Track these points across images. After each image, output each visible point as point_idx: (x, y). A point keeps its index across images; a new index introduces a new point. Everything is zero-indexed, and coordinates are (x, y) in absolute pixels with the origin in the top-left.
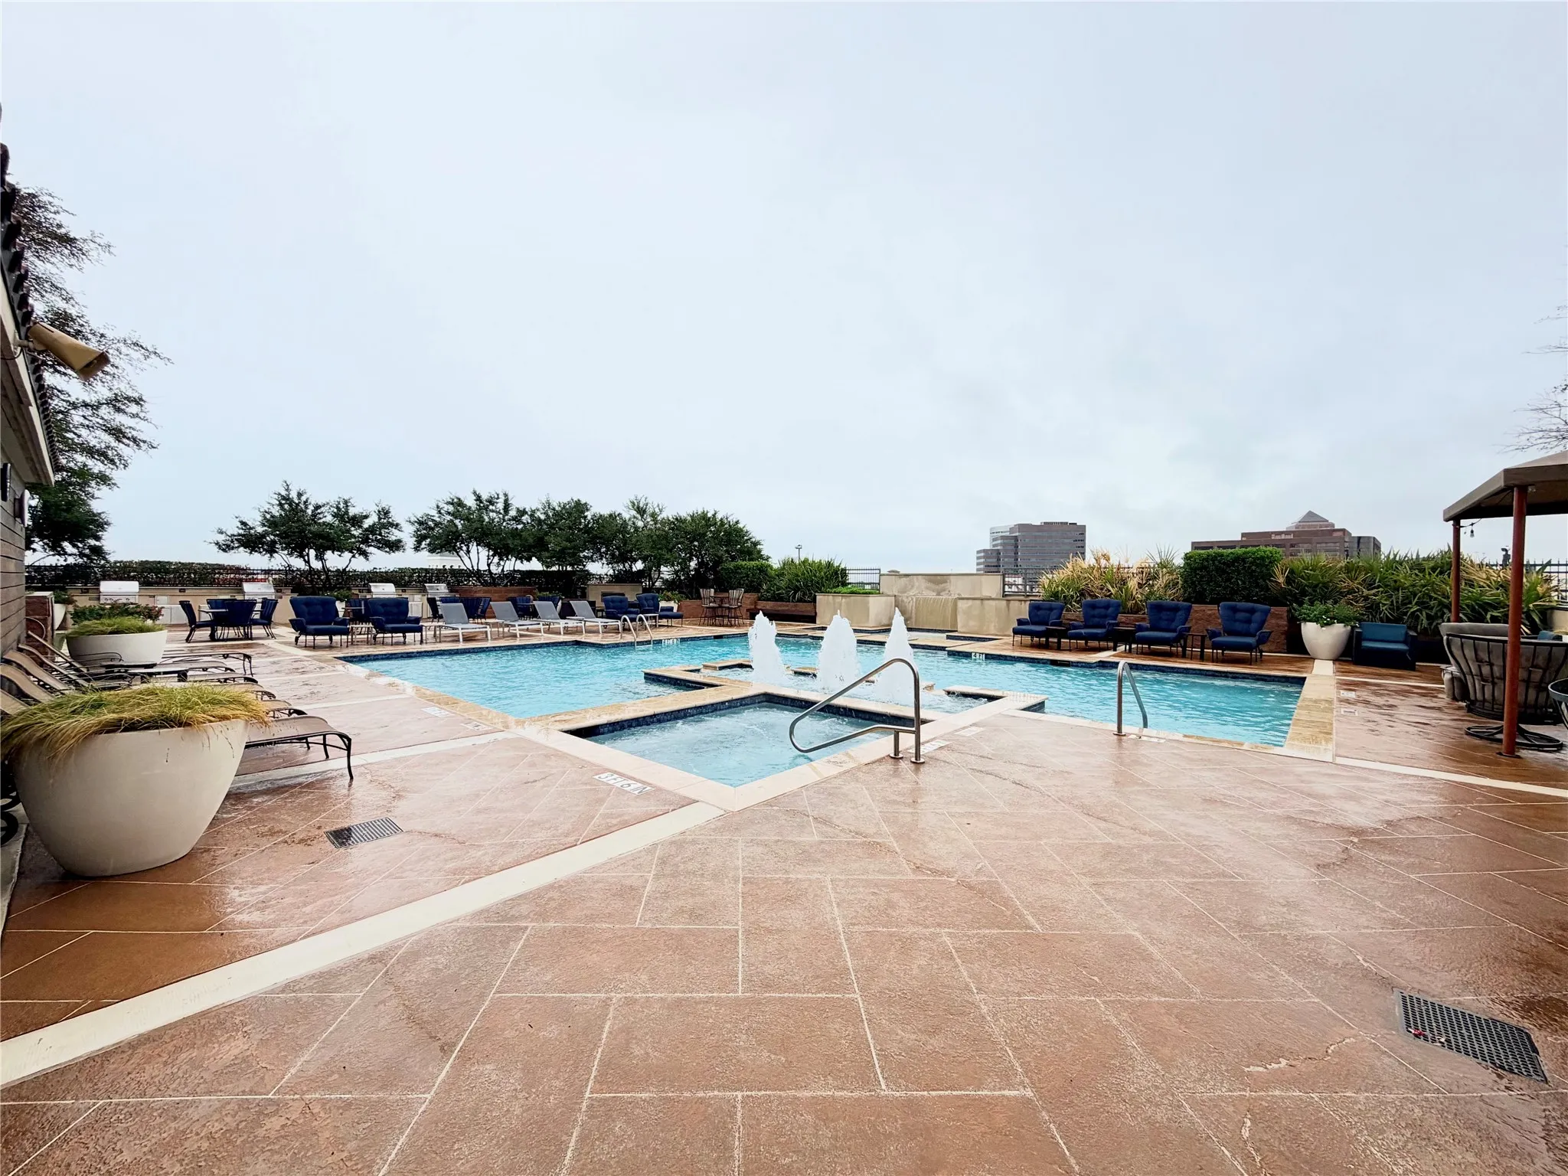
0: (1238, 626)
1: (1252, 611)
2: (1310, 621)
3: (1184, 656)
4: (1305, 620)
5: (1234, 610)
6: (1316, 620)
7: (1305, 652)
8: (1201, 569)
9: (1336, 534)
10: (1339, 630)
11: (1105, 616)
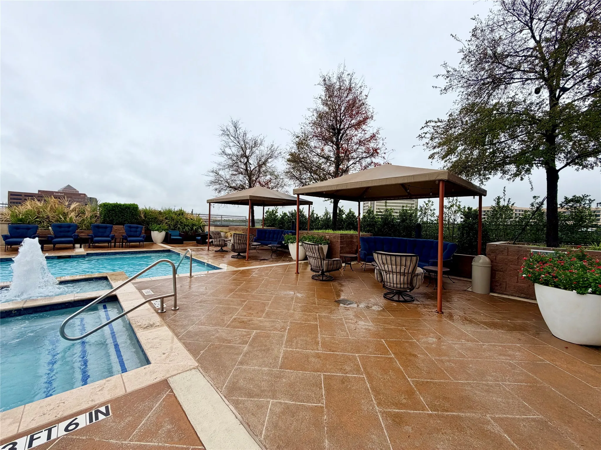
0: (132, 233)
1: (137, 228)
2: (155, 231)
3: (115, 247)
4: (153, 230)
5: (130, 227)
6: (158, 230)
7: (153, 241)
8: (112, 211)
9: (82, 196)
10: (163, 233)
11: (69, 231)
